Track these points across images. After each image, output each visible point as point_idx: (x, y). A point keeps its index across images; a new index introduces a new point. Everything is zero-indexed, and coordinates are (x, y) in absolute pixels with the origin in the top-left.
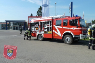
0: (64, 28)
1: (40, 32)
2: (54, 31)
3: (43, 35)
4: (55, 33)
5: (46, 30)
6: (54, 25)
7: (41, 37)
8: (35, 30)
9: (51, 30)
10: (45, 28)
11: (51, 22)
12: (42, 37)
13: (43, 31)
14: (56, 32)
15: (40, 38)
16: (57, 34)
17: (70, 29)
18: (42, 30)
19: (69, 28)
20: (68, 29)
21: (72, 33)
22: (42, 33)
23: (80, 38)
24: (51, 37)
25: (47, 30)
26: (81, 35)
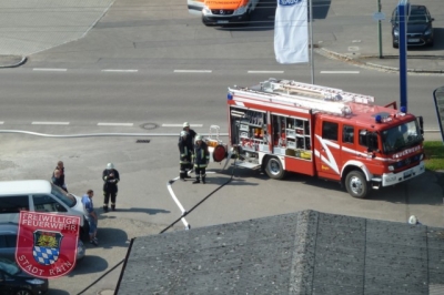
0: (344, 149)
1: (272, 150)
2: (317, 153)
3: (283, 162)
4: (320, 159)
5: (293, 146)
6: (317, 136)
7: (275, 165)
8: (251, 136)
9: (308, 148)
10: (290, 136)
11: (307, 123)
12: (278, 165)
13: (284, 145)
14: (323, 158)
15: (272, 168)
16: (326, 165)
17: (360, 156)
18: (280, 141)
19: (358, 153)
20: (355, 155)
21: (364, 170)
22: (281, 153)
23: (384, 184)
24: (311, 173)
25: (295, 143)
26: (384, 176)
